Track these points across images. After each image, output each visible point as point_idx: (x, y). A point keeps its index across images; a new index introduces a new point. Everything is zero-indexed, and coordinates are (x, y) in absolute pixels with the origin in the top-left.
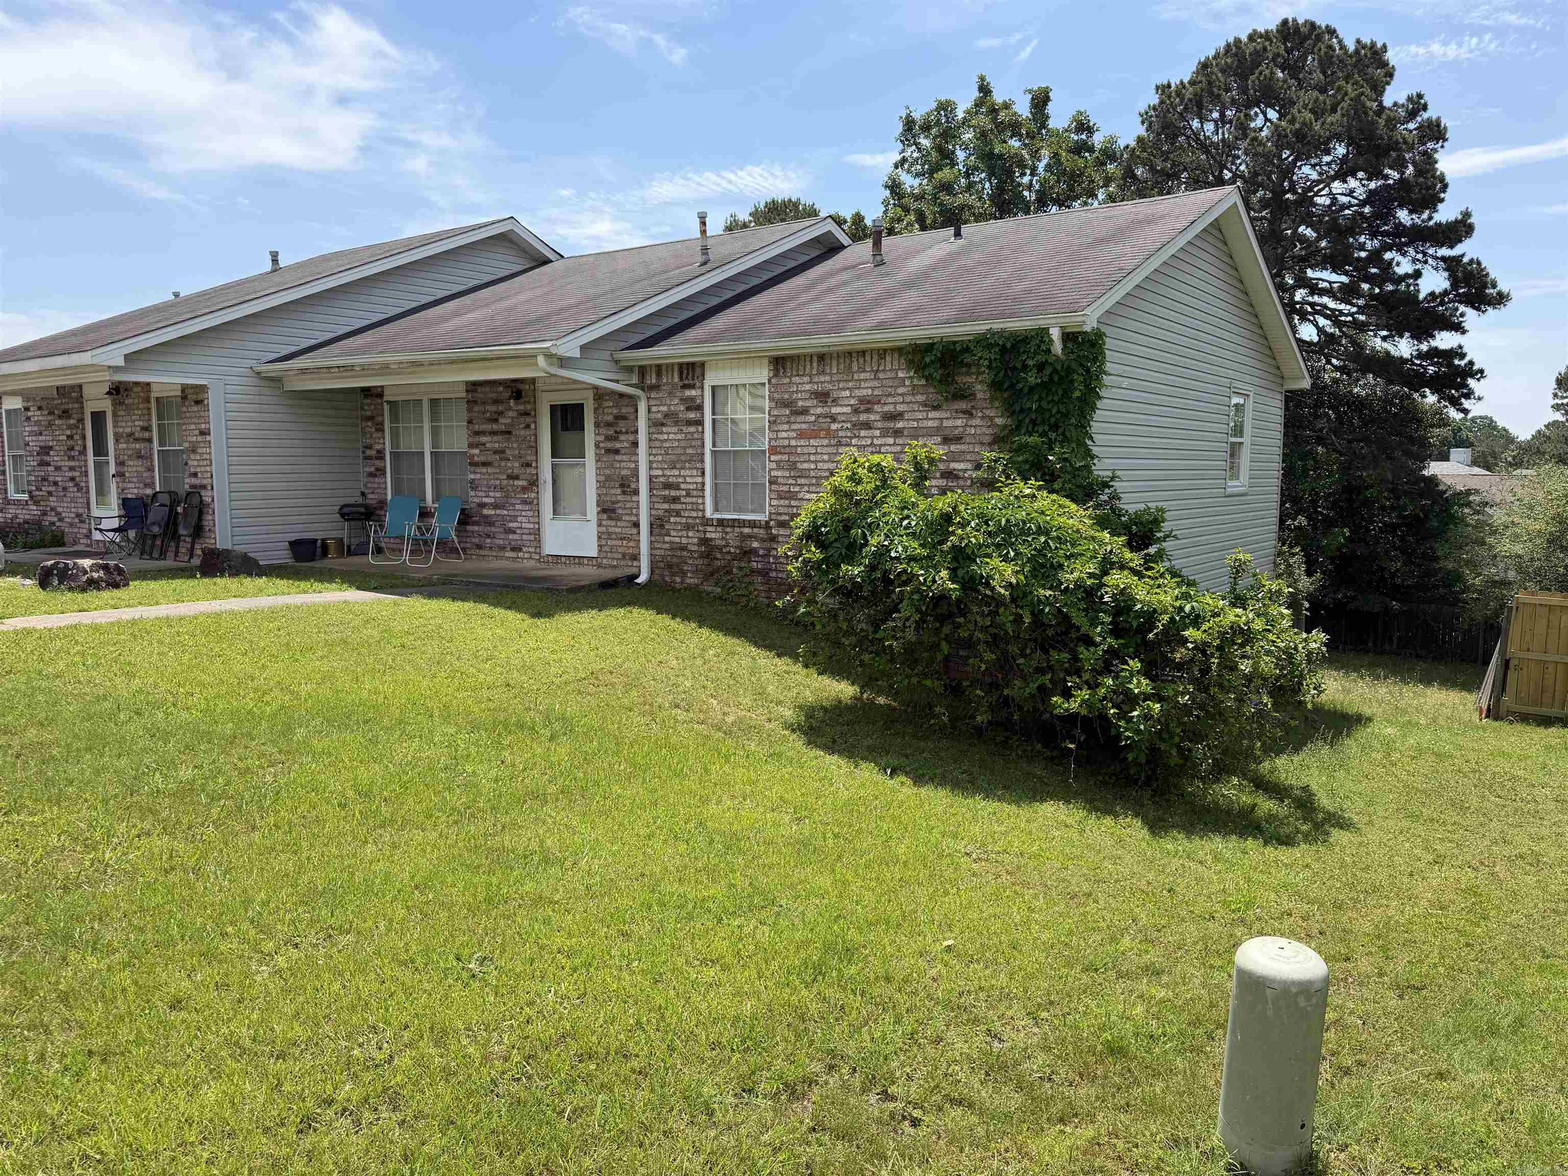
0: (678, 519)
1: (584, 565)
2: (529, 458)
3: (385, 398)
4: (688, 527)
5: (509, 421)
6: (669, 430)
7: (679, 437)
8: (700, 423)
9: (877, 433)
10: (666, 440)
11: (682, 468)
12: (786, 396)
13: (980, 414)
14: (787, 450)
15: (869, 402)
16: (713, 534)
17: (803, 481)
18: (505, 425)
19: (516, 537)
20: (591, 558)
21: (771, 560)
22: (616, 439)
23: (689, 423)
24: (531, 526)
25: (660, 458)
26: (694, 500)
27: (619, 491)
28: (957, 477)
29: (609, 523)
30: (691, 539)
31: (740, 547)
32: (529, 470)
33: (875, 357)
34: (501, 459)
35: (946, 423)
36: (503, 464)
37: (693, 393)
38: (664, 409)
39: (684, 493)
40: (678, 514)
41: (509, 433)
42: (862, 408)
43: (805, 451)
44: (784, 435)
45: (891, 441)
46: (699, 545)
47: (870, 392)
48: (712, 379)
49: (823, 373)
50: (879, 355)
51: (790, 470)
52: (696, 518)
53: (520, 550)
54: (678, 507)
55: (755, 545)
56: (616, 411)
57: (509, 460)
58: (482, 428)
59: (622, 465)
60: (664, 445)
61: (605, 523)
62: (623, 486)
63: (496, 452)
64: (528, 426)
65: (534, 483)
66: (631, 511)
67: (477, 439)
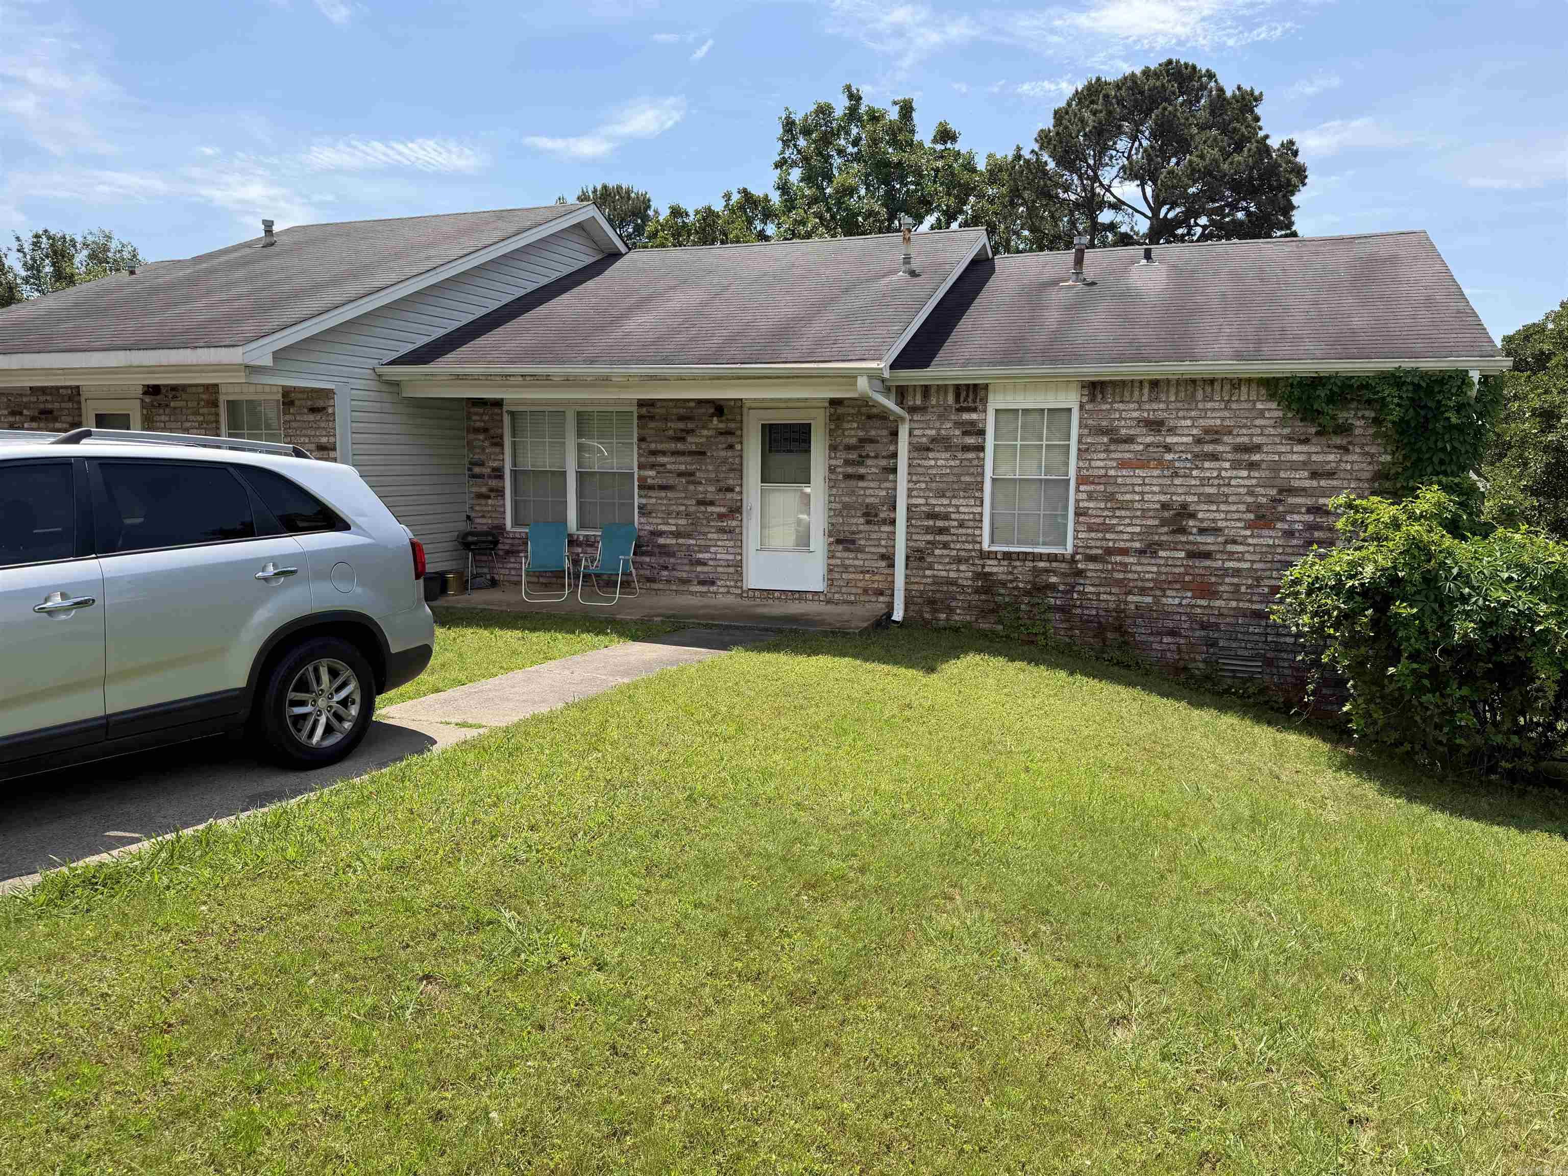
0: (945, 552)
1: (806, 600)
2: (731, 482)
3: (505, 408)
4: (959, 560)
5: (703, 440)
6: (938, 455)
7: (952, 463)
8: (982, 448)
9: (1227, 465)
10: (931, 467)
11: (954, 497)
12: (1104, 423)
13: (1358, 450)
14: (1103, 480)
15: (1216, 432)
16: (992, 567)
17: (1123, 513)
18: (696, 444)
19: (706, 569)
20: (816, 593)
21: (1075, 596)
22: (860, 463)
23: (966, 448)
24: (731, 557)
25: (923, 486)
26: (970, 531)
27: (862, 520)
28: (1328, 513)
29: (846, 555)
30: (964, 573)
31: (1034, 584)
32: (729, 495)
33: (1227, 387)
34: (688, 482)
35: (1314, 458)
36: (691, 487)
37: (974, 416)
38: (933, 432)
39: (956, 523)
40: (946, 546)
42: (1207, 438)
43: (1128, 481)
44: (1101, 464)
45: (1245, 473)
46: (972, 579)
47: (1218, 422)
48: (996, 402)
49: (1157, 400)
50: (1233, 386)
51: (1107, 501)
52: (970, 550)
53: (713, 583)
54: (949, 538)
55: (1053, 579)
56: (861, 434)
57: (701, 483)
58: (660, 447)
59: (868, 492)
60: (930, 471)
61: (838, 554)
62: (870, 515)
63: (681, 474)
64: (731, 447)
65: (736, 510)
66: (883, 543)
67: (652, 459)
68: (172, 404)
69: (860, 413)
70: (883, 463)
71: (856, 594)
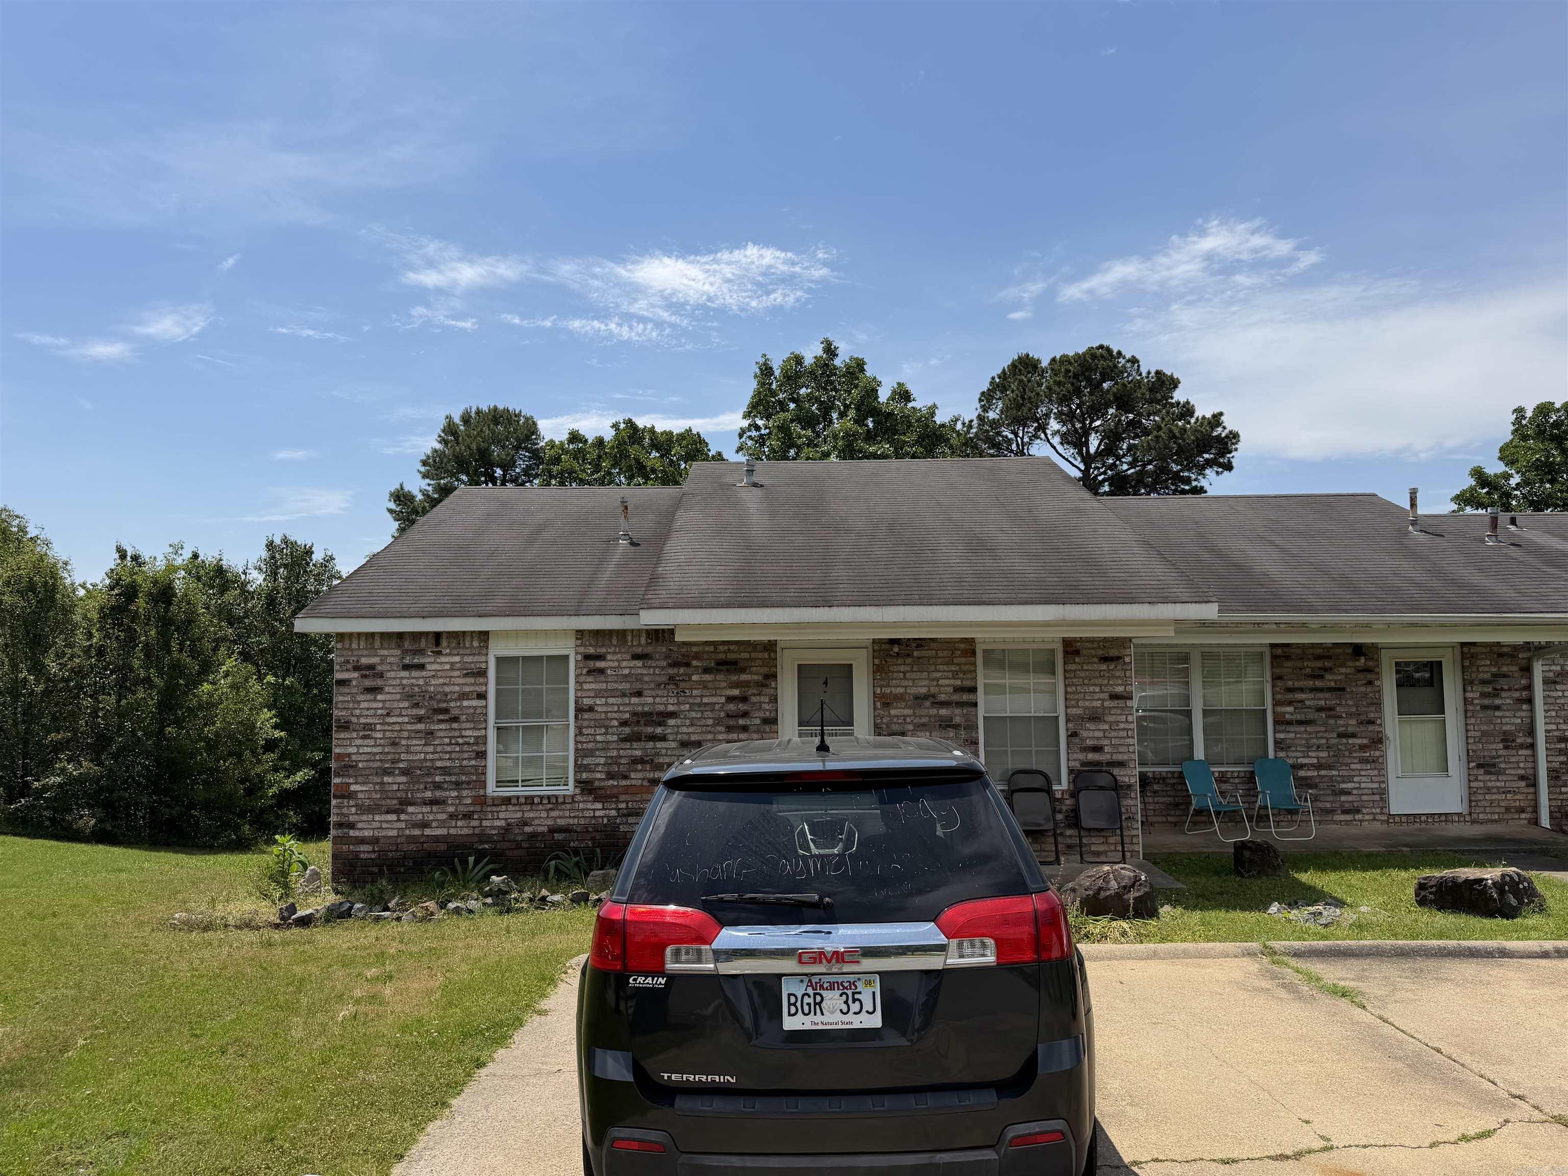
1: (1453, 821)
2: (1372, 715)
5: (1343, 677)
10: (1560, 698)
18: (1336, 682)
19: (1350, 798)
20: (1459, 815)
22: (1496, 696)
24: (1376, 785)
27: (1501, 746)
29: (1488, 777)
32: (1371, 728)
34: (1328, 717)
36: (1332, 722)
38: (1558, 668)
41: (1343, 689)
53: (1358, 811)
56: (1493, 669)
57: (1341, 717)
59: (1504, 721)
60: (1558, 701)
61: (1480, 778)
62: (1507, 741)
63: (1319, 709)
64: (1371, 683)
65: (1378, 741)
66: (1522, 765)
67: (1290, 696)
69: (1491, 652)
70: (1517, 695)
71: (1499, 813)
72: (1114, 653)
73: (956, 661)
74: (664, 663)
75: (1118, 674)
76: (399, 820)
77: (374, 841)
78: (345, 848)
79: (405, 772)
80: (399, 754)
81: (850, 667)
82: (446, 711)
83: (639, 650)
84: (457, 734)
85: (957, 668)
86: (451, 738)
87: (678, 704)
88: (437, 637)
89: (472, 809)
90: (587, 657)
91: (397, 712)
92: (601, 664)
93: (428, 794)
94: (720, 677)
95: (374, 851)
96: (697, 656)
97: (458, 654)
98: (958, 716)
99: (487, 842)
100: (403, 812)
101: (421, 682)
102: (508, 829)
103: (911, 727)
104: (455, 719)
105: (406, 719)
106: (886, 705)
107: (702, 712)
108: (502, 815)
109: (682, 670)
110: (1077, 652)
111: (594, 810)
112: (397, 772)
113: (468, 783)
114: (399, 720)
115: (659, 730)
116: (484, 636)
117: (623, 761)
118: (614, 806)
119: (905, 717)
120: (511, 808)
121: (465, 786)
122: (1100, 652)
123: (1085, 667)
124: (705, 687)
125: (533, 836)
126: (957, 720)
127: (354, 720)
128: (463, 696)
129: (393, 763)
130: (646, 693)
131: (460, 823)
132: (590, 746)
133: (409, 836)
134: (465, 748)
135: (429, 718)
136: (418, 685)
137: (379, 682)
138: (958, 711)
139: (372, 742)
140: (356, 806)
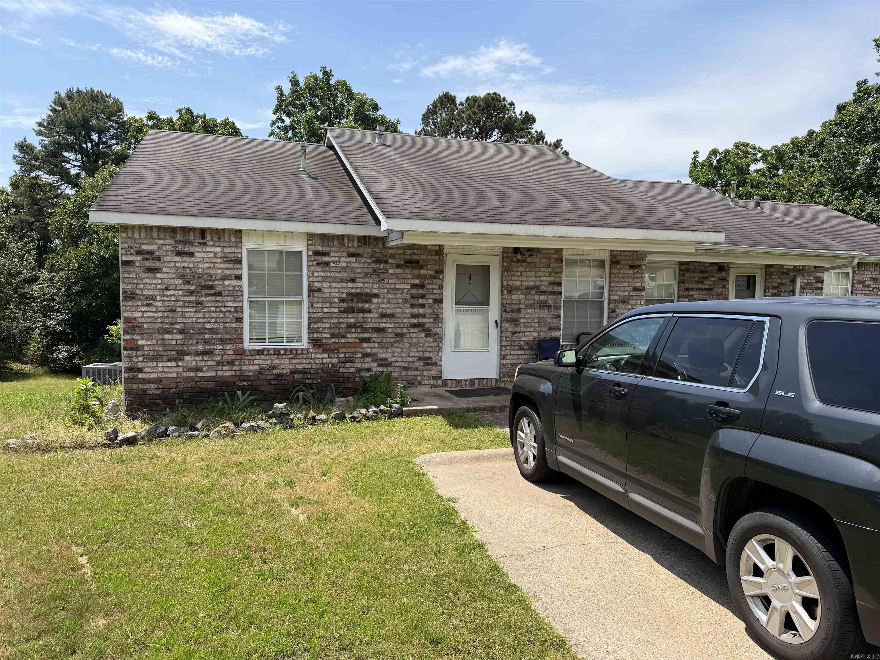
5: (712, 283)
8: (822, 289)
12: (861, 279)
18: (708, 285)
22: (779, 295)
23: (817, 288)
37: (821, 274)
38: (806, 281)
41: (711, 289)
56: (779, 281)
58: (691, 286)
63: (700, 300)
64: (724, 286)
67: (687, 293)
68: (528, 260)
70: (787, 295)
72: (637, 263)
73: (551, 265)
74: (370, 260)
75: (638, 276)
76: (178, 366)
77: (158, 381)
78: (135, 386)
79: (181, 331)
80: (176, 318)
81: (489, 267)
82: (212, 287)
83: (353, 250)
84: (221, 304)
85: (552, 270)
86: (216, 307)
87: (380, 288)
88: (203, 232)
89: (233, 358)
90: (316, 253)
91: (174, 287)
92: (326, 259)
93: (200, 347)
94: (407, 271)
95: (158, 389)
96: (392, 256)
97: (219, 246)
98: (550, 299)
99: (245, 381)
100: (181, 360)
101: (191, 265)
102: (261, 371)
103: (523, 306)
104: (219, 294)
105: (181, 293)
106: (510, 292)
107: (395, 294)
108: (256, 362)
109: (382, 266)
110: (618, 262)
111: (322, 359)
112: (175, 331)
113: (230, 340)
114: (175, 293)
115: (366, 306)
116: (238, 233)
117: (342, 326)
118: (336, 356)
119: (520, 300)
120: (263, 357)
121: (227, 341)
122: (630, 262)
123: (622, 271)
124: (397, 278)
125: (280, 376)
126: (550, 302)
127: (139, 292)
128: (225, 277)
129: (171, 324)
130: (358, 280)
131: (225, 368)
132: (319, 315)
133: (185, 378)
134: (227, 314)
135: (198, 292)
136: (189, 268)
137: (158, 264)
138: (551, 297)
139: (154, 309)
140: (143, 355)
